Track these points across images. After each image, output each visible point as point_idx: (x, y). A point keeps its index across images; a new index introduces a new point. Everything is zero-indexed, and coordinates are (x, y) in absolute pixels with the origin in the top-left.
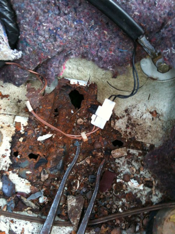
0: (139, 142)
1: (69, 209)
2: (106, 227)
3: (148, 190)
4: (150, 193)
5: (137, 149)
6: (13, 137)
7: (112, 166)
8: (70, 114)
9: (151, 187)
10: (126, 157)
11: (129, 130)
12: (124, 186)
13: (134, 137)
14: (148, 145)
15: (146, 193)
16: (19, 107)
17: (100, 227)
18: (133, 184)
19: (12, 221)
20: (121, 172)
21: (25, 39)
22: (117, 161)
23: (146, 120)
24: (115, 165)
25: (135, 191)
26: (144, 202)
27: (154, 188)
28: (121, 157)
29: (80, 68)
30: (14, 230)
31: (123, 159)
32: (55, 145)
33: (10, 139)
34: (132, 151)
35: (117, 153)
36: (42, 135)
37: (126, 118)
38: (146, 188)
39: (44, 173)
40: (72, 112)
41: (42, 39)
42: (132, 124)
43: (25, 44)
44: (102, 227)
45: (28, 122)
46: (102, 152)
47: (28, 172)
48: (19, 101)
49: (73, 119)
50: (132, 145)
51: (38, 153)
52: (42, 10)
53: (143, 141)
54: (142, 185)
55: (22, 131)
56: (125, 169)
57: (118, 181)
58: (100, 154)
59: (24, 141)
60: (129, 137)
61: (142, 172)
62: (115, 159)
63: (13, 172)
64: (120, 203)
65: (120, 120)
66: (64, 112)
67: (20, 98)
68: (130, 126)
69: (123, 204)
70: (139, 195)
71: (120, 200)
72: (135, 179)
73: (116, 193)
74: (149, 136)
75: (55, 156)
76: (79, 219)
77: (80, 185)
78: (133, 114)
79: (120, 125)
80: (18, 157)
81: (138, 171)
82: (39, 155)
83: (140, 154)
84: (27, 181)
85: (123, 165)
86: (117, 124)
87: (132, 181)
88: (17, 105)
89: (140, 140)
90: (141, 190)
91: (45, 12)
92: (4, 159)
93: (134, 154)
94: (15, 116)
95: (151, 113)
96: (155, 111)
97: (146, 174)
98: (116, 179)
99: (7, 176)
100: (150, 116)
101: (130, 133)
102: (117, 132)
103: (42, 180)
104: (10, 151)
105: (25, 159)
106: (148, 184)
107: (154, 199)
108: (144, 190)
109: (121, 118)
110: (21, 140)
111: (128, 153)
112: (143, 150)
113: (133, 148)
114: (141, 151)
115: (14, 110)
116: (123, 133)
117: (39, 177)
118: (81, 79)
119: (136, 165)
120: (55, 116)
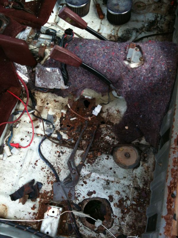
0: (111, 122)
1: (83, 145)
2: (96, 151)
3: (113, 140)
4: (114, 141)
5: (110, 125)
6: (61, 118)
7: (100, 131)
8: (84, 110)
9: (114, 139)
10: (106, 128)
11: (108, 118)
12: (104, 138)
13: (109, 120)
14: (115, 124)
15: (112, 141)
16: (63, 106)
17: (94, 151)
18: (107, 138)
19: (62, 148)
20: (103, 133)
21: (70, 82)
22: (102, 129)
23: (115, 114)
24: (101, 130)
25: (108, 140)
26: (111, 144)
27: (115, 140)
28: (104, 128)
29: (89, 92)
30: (63, 151)
31: (105, 129)
32: (78, 122)
33: (59, 119)
34: (108, 126)
35: (102, 126)
36: (72, 118)
37: (107, 113)
38: (112, 139)
39: (73, 132)
40: (85, 109)
41: (77, 83)
42: (109, 115)
43: (70, 84)
44: (95, 151)
45: (66, 112)
46: (96, 126)
47: (67, 132)
48: (63, 104)
49: (85, 112)
50: (108, 123)
51: (71, 125)
52: (78, 74)
53: (113, 122)
54: (111, 138)
55: (64, 116)
56: (105, 132)
57: (102, 136)
58: (95, 126)
59: (65, 120)
60: (108, 120)
61: (111, 134)
62: (101, 128)
63: (61, 131)
64: (102, 144)
65: (105, 113)
66: (81, 109)
67: (63, 102)
68: (108, 116)
69: (103, 144)
70: (109, 142)
71: (102, 143)
72: (108, 136)
73: (101, 140)
74: (115, 120)
75: (77, 126)
76: (86, 148)
77: (87, 137)
78: (110, 111)
79: (104, 115)
80: (63, 126)
81: (110, 133)
82: (71, 126)
83: (111, 127)
84: (66, 135)
85: (104, 131)
86: (103, 115)
87: (107, 136)
88: (62, 105)
89: (112, 122)
90: (110, 140)
91: (78, 75)
92: (58, 127)
93: (109, 127)
94: (61, 110)
95: (117, 111)
96: (118, 110)
97: (113, 134)
98: (101, 136)
99: (59, 132)
100: (116, 112)
101: (108, 119)
102: (103, 118)
103: (73, 135)
104: (60, 123)
105: (65, 127)
106: (113, 138)
107: (115, 143)
108: (111, 140)
109: (105, 112)
110: (64, 119)
111: (107, 126)
112: (112, 125)
113: (109, 125)
114: (112, 126)
115: (61, 107)
116: (105, 119)
117: (71, 134)
118: (89, 96)
119: (109, 131)
120: (78, 110)
